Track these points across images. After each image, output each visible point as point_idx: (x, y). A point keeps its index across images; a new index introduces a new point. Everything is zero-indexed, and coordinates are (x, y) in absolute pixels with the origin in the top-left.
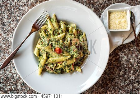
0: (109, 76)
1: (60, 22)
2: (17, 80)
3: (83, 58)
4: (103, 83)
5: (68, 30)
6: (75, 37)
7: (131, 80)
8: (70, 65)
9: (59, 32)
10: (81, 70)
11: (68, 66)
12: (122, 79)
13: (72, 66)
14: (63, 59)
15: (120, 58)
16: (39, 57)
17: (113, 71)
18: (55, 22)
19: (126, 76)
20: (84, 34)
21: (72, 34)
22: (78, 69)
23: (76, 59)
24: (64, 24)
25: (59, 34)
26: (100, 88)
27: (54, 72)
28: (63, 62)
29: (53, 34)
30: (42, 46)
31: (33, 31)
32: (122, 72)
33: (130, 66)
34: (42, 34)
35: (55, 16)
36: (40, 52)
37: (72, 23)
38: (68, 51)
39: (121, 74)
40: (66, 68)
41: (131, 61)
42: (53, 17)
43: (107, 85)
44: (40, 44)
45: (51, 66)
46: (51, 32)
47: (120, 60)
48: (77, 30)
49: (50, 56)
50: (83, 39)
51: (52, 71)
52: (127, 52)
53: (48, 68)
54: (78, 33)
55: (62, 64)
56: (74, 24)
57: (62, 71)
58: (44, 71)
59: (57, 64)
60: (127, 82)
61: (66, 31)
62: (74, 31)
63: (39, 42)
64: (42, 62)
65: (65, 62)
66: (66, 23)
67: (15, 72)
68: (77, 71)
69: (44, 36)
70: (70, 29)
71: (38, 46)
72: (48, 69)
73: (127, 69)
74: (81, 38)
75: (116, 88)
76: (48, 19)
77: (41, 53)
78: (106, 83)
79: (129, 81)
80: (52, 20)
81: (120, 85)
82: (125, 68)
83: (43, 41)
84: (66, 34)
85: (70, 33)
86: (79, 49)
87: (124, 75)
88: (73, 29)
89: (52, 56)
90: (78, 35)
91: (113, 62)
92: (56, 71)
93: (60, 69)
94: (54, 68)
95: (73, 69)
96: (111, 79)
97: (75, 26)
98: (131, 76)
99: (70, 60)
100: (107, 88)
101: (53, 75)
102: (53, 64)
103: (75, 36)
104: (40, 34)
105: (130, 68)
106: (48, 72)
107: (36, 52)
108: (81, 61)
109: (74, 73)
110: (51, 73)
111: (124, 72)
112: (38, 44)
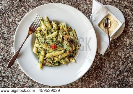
0: (101, 70)
1: (52, 23)
2: (23, 84)
3: (75, 50)
4: (97, 76)
5: (60, 29)
6: (66, 34)
7: (121, 70)
8: (65, 57)
9: (52, 31)
10: (75, 60)
11: (64, 59)
12: (113, 70)
13: (67, 58)
14: (59, 54)
15: (108, 53)
16: (37, 54)
17: (104, 65)
18: (48, 23)
19: (116, 68)
20: (73, 30)
21: (63, 31)
22: (72, 60)
23: (70, 52)
24: (56, 23)
25: (52, 33)
26: (95, 81)
27: (52, 65)
28: (59, 55)
29: (47, 33)
30: (39, 44)
31: (30, 33)
32: (112, 65)
33: (118, 58)
34: (38, 35)
35: (47, 18)
36: (39, 49)
37: (62, 22)
38: (62, 46)
39: (111, 67)
40: (62, 60)
41: (119, 54)
42: (45, 19)
43: (101, 77)
44: (37, 43)
45: (49, 60)
46: (46, 32)
47: (109, 55)
48: (67, 27)
49: (47, 52)
50: (73, 34)
51: (50, 65)
52: (114, 47)
53: (47, 62)
54: (68, 30)
55: (58, 57)
56: (64, 23)
57: (59, 64)
58: (43, 65)
59: (54, 58)
60: (118, 72)
61: (58, 30)
62: (65, 28)
63: (36, 41)
64: (41, 58)
65: (60, 56)
66: (57, 22)
67: (21, 78)
68: (71, 62)
69: (40, 36)
70: (61, 27)
71: (36, 45)
72: (47, 64)
73: (116, 62)
74: (71, 34)
75: (109, 79)
76: (42, 21)
77: (39, 51)
78: (99, 76)
79: (119, 71)
80: (45, 22)
81: (112, 76)
82: (114, 61)
83: (40, 40)
84: (58, 32)
85: (62, 31)
86: (71, 43)
87: (114, 67)
88: (64, 27)
89: (48, 52)
90: (68, 32)
91: (103, 58)
92: (53, 64)
93: (56, 62)
94: (51, 62)
95: (68, 60)
96: (103, 72)
97: (65, 24)
98: (120, 67)
99: (64, 53)
100: (101, 80)
101: (52, 68)
102: (51, 59)
103: (66, 32)
104: (36, 35)
105: (118, 61)
106: (47, 65)
107: (35, 50)
108: (74, 53)
109: (70, 64)
110: (50, 66)
111: (114, 64)
112: (35, 43)
